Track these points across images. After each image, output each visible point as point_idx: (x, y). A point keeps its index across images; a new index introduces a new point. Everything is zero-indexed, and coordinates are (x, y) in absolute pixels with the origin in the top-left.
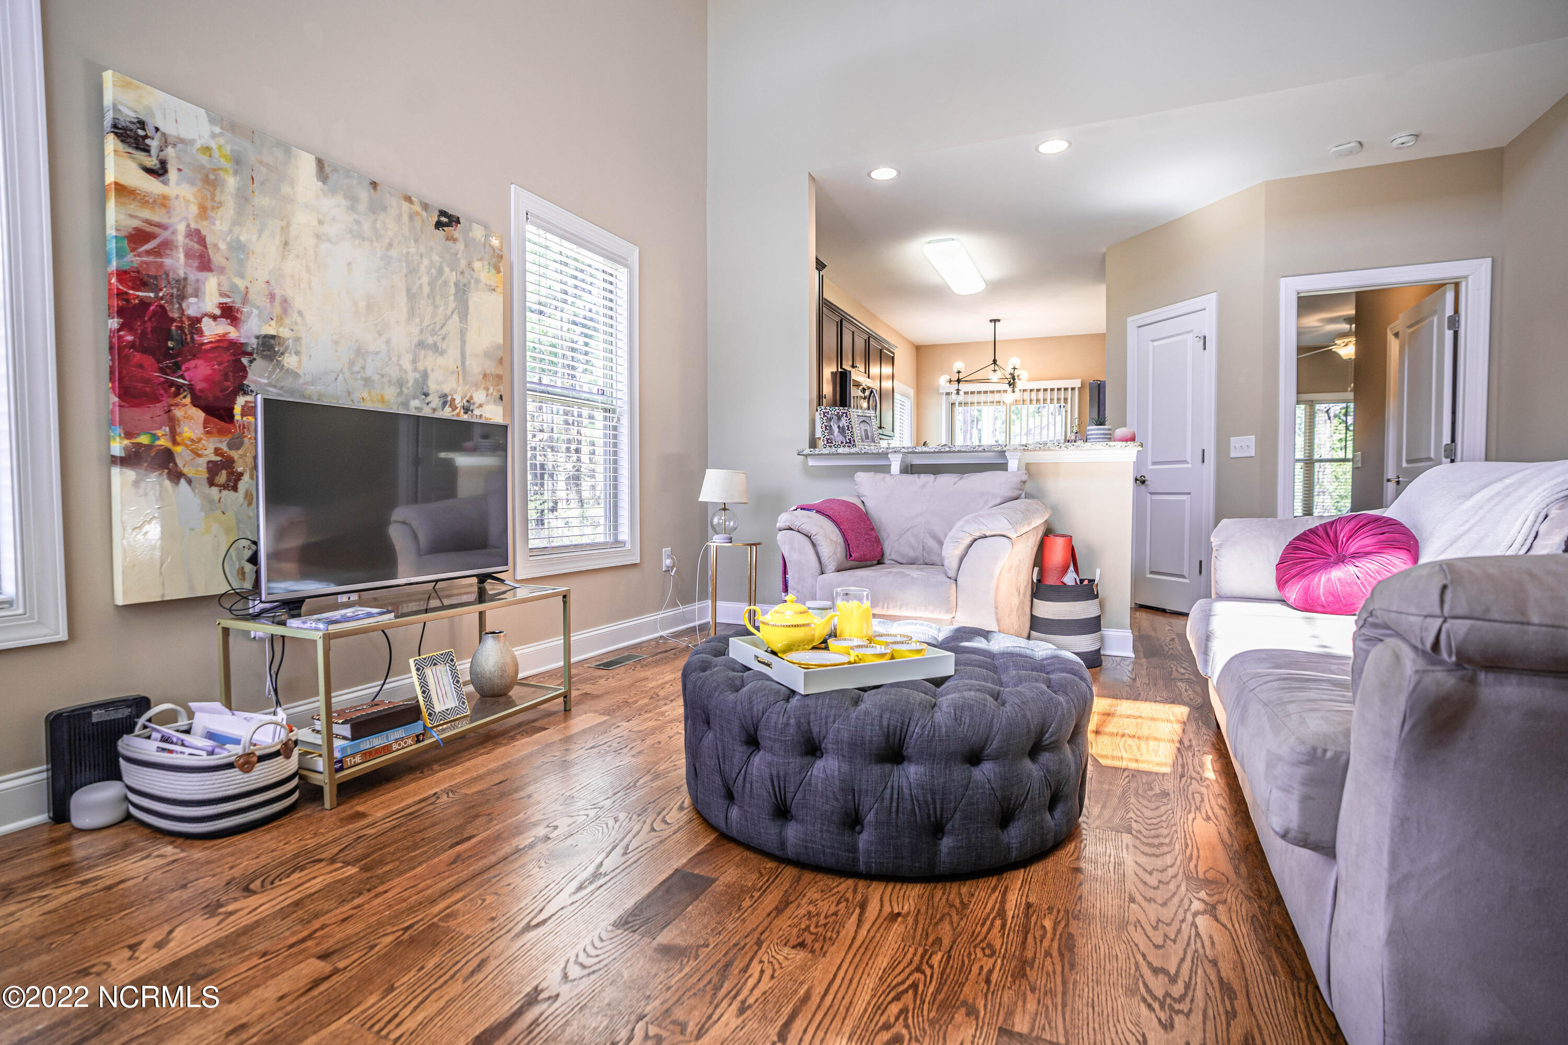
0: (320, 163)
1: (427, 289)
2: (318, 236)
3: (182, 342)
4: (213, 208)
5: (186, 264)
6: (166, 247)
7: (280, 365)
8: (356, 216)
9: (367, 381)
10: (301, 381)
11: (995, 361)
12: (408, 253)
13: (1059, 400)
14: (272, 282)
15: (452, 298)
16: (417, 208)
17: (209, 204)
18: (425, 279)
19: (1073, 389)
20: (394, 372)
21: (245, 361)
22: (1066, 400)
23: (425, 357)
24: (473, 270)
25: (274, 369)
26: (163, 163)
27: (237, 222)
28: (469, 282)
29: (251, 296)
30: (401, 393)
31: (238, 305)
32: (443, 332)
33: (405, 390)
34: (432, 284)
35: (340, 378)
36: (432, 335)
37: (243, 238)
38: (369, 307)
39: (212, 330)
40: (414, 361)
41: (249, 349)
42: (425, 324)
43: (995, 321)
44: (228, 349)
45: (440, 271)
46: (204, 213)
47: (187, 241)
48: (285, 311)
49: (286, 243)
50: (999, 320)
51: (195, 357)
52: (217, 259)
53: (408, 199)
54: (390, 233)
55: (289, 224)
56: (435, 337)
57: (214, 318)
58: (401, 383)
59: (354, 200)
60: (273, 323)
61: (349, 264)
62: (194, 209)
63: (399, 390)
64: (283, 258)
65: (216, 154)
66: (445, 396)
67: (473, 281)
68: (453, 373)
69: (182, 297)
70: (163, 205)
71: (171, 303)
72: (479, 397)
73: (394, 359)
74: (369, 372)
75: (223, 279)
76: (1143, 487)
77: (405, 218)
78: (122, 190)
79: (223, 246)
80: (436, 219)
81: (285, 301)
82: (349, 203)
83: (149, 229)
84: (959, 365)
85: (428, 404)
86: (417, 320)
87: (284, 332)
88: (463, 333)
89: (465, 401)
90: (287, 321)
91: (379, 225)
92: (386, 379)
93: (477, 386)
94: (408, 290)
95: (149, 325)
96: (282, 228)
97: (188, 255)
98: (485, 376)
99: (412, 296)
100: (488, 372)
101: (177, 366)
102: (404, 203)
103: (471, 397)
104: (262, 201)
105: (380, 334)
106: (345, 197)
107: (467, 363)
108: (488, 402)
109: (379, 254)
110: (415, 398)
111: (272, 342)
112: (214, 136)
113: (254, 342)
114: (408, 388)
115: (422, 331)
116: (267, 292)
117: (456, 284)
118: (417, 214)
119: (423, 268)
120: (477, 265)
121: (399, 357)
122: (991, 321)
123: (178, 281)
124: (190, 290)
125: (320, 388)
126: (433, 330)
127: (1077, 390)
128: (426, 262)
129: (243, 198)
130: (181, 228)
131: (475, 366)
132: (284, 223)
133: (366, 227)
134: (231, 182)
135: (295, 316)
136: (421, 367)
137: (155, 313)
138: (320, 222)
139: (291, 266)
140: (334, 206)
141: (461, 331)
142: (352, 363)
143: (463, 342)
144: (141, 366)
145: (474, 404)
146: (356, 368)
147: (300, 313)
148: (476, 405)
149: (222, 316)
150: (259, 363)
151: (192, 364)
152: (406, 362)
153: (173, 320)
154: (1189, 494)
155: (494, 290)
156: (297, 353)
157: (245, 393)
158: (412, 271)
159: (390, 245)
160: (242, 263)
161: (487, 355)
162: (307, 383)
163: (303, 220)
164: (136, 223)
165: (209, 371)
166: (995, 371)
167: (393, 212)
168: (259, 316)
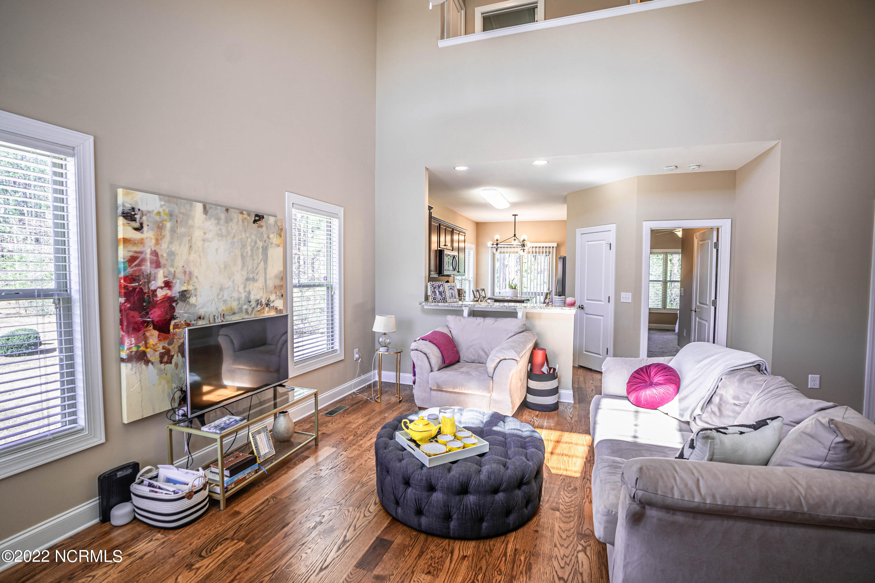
0: (205, 207)
1: (250, 252)
2: (204, 240)
3: (149, 302)
4: (161, 239)
5: (151, 267)
6: (143, 260)
7: (188, 303)
8: (219, 227)
9: (225, 301)
10: (197, 308)
11: (515, 235)
12: (241, 238)
13: (546, 252)
14: (185, 266)
15: (260, 254)
16: (245, 216)
17: (159, 238)
18: (249, 248)
19: (553, 247)
20: (236, 295)
21: (174, 304)
22: (549, 252)
23: (249, 285)
24: (270, 239)
25: (186, 305)
26: (141, 224)
27: (171, 243)
28: (268, 245)
29: (176, 275)
30: (239, 303)
31: (171, 280)
32: (257, 271)
33: (241, 302)
34: (252, 250)
35: (213, 303)
36: (252, 274)
37: (173, 249)
38: (225, 267)
39: (160, 294)
40: (245, 287)
41: (176, 299)
42: (249, 269)
43: (515, 215)
44: (167, 300)
45: (256, 243)
46: (158, 242)
47: (151, 256)
48: (190, 278)
49: (191, 247)
50: (517, 215)
51: (154, 307)
52: (162, 261)
53: (242, 213)
54: (234, 231)
55: (192, 238)
56: (253, 275)
57: (162, 288)
58: (239, 299)
59: (218, 219)
60: (185, 284)
61: (217, 249)
62: (154, 241)
63: (238, 303)
64: (190, 254)
65: (162, 214)
66: (258, 300)
67: (270, 244)
68: (261, 289)
69: (149, 282)
70: (142, 243)
71: (144, 286)
72: (273, 297)
73: (236, 289)
74: (225, 297)
75: (165, 269)
76: (582, 310)
77: (240, 222)
78: (126, 241)
79: (165, 255)
80: (253, 219)
81: (190, 273)
82: (217, 221)
83: (136, 255)
84: (497, 237)
85: (250, 306)
86: (246, 268)
87: (190, 288)
88: (265, 269)
89: (266, 301)
90: (191, 282)
91: (229, 228)
92: (233, 299)
93: (271, 293)
94: (242, 255)
95: (136, 298)
96: (189, 240)
97: (151, 263)
98: (275, 287)
99: (243, 257)
100: (276, 285)
101: (147, 313)
102: (240, 215)
103: (269, 298)
104: (181, 230)
105: (230, 279)
106: (215, 219)
107: (267, 283)
108: (276, 299)
109: (229, 241)
110: (245, 304)
111: (185, 293)
112: (161, 206)
113: (178, 295)
114: (242, 301)
115: (248, 273)
116: (183, 271)
117: (262, 247)
118: (246, 218)
119: (248, 243)
120: (271, 236)
121: (238, 287)
122: (513, 215)
123: (147, 275)
124: (152, 278)
125: (205, 309)
126: (252, 271)
127: (555, 248)
128: (249, 240)
129: (173, 231)
130: (148, 251)
131: (271, 284)
132: (190, 238)
133: (224, 231)
134: (168, 225)
135: (195, 279)
136: (247, 290)
137: (139, 291)
138: (205, 233)
139: (193, 256)
140: (210, 224)
141: (265, 268)
142: (218, 295)
143: (266, 274)
144: (133, 317)
145: (270, 301)
146: (220, 297)
147: (197, 277)
148: (272, 302)
149: (165, 287)
150: (180, 304)
151: (153, 311)
152: (241, 289)
153: (145, 293)
154: (603, 316)
155: (279, 246)
156: (196, 296)
157: (175, 319)
158: (244, 246)
159: (234, 236)
160: (173, 261)
161: (276, 277)
162: (200, 309)
163: (197, 234)
164: (131, 254)
165: (159, 313)
166: (515, 240)
167: (235, 221)
168: (180, 283)
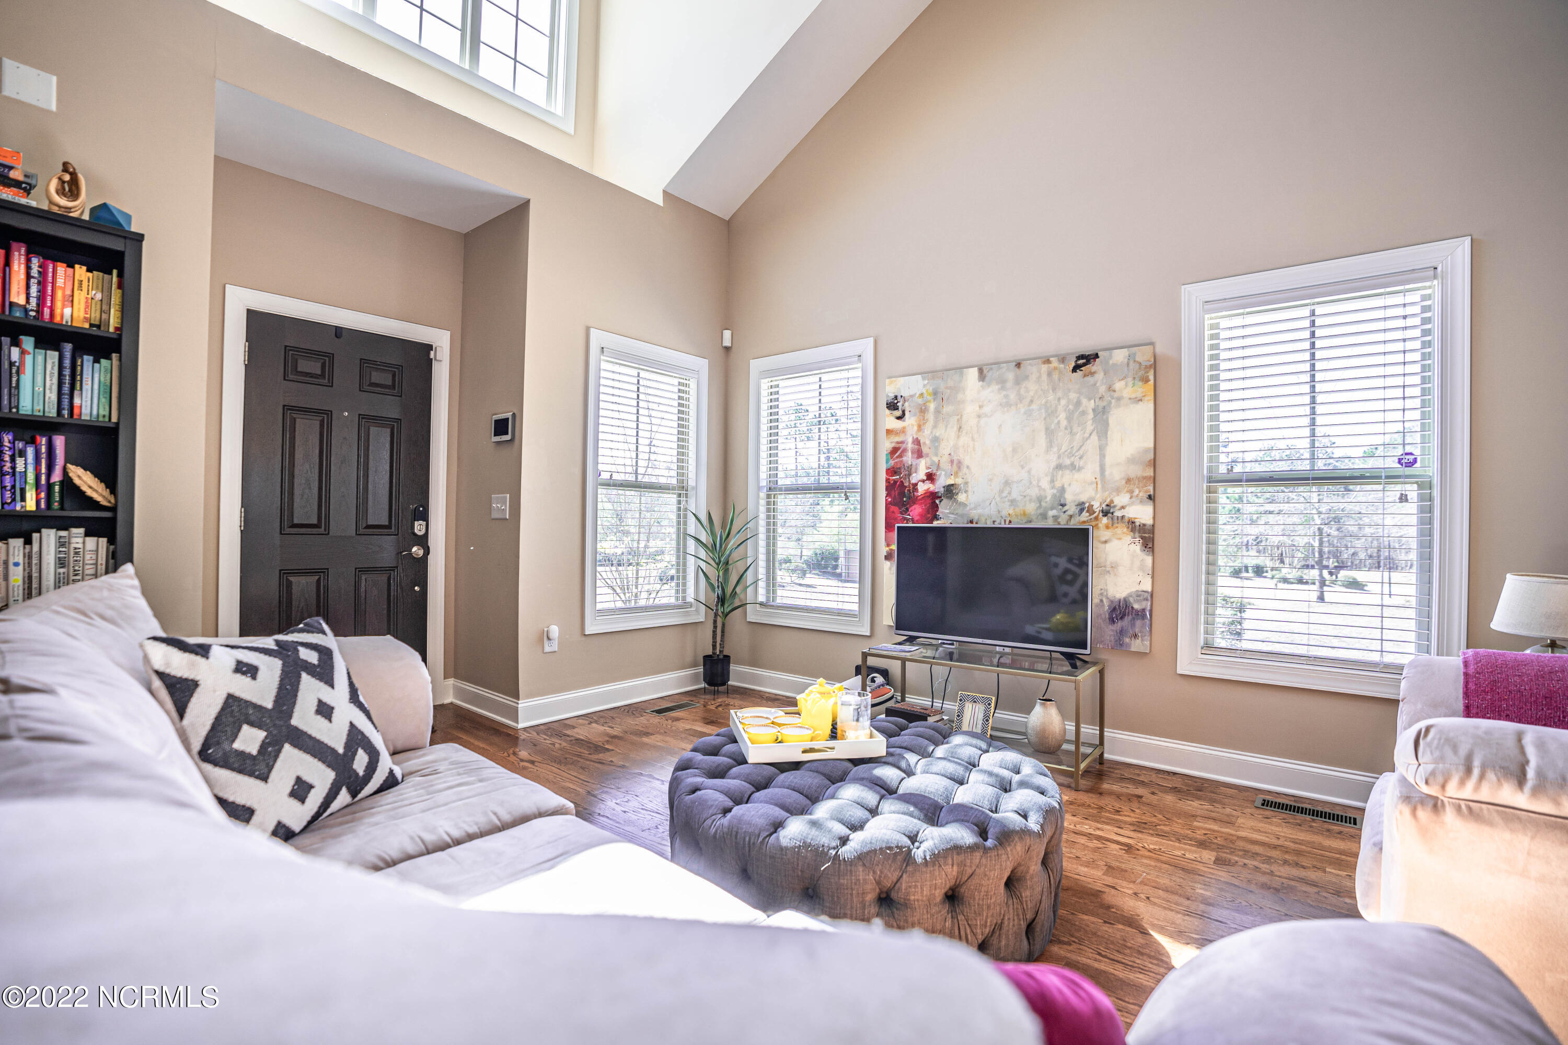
0: (981, 371)
1: (1064, 423)
2: (979, 416)
3: (910, 498)
4: (924, 424)
5: (912, 457)
6: (905, 450)
7: (955, 500)
8: (1005, 393)
9: (1013, 502)
10: (968, 508)
12: (1046, 402)
14: (952, 454)
15: (1090, 422)
16: (1055, 363)
17: (922, 423)
18: (1062, 416)
20: (1034, 492)
21: (937, 501)
23: (1062, 476)
24: (1114, 391)
25: (953, 503)
26: (904, 412)
27: (935, 427)
28: (1110, 403)
29: (941, 465)
30: (1040, 506)
31: (934, 472)
32: (1081, 452)
33: (1043, 504)
34: (1069, 419)
35: (993, 503)
36: (1069, 458)
37: (937, 435)
38: (1015, 450)
39: (922, 488)
40: (1052, 481)
41: (940, 495)
42: (1063, 450)
44: (929, 497)
45: (1078, 403)
46: (920, 428)
47: (913, 446)
48: (959, 468)
49: (960, 428)
51: (914, 503)
52: (925, 450)
53: (1048, 361)
54: (1031, 393)
55: (961, 416)
56: (1072, 459)
57: (923, 481)
58: (1040, 500)
59: (1002, 382)
60: (952, 477)
61: (1001, 425)
62: (916, 428)
63: (1038, 505)
64: (958, 437)
65: (925, 395)
66: (1083, 503)
67: (1113, 401)
68: (1091, 483)
69: (910, 475)
70: (904, 432)
71: (905, 479)
72: (1121, 500)
73: (1035, 483)
74: (1015, 495)
75: (928, 459)
77: (1044, 377)
78: (889, 432)
79: (928, 442)
80: (1073, 364)
81: (959, 462)
82: (1000, 386)
83: (897, 446)
85: (1065, 512)
86: (1055, 449)
87: (959, 481)
88: (1102, 449)
89: (1104, 506)
90: (960, 474)
91: (1022, 391)
92: (1028, 498)
93: (1118, 491)
94: (1047, 429)
95: (897, 492)
96: (958, 420)
97: (912, 453)
98: (1128, 481)
99: (1050, 433)
100: (1132, 475)
101: (907, 509)
102: (1043, 366)
103: (1112, 501)
104: (948, 409)
105: (1023, 467)
106: (998, 383)
107: (1107, 473)
108: (1132, 504)
109: (1022, 410)
110: (1052, 509)
111: (952, 488)
112: (924, 386)
113: (942, 490)
114: (1046, 502)
115: (1059, 457)
116: (949, 460)
117: (1094, 410)
118: (1055, 368)
119: (1060, 408)
120: (1118, 385)
121: (1039, 481)
123: (908, 467)
124: (913, 470)
125: (979, 511)
126: (1070, 453)
128: (1063, 402)
129: (938, 412)
130: (910, 440)
131: (1116, 474)
132: (959, 417)
133: (1013, 396)
134: (932, 406)
135: (965, 470)
136: (1058, 484)
137: (899, 486)
138: (980, 407)
139: (964, 439)
140: (991, 394)
141: (1100, 448)
142: (1001, 491)
143: (1102, 456)
144: (893, 512)
145: (1115, 507)
146: (1004, 495)
147: (968, 467)
148: (1118, 508)
149: (927, 480)
150: (945, 501)
151: (913, 507)
152: (1045, 484)
153: (906, 487)
155: (1141, 400)
156: (966, 492)
157: (938, 520)
158: (1051, 413)
159: (1032, 401)
160: (937, 448)
161: (1131, 461)
162: (971, 509)
163: (970, 410)
164: (893, 445)
165: (920, 510)
167: (1034, 377)
168: (945, 475)
